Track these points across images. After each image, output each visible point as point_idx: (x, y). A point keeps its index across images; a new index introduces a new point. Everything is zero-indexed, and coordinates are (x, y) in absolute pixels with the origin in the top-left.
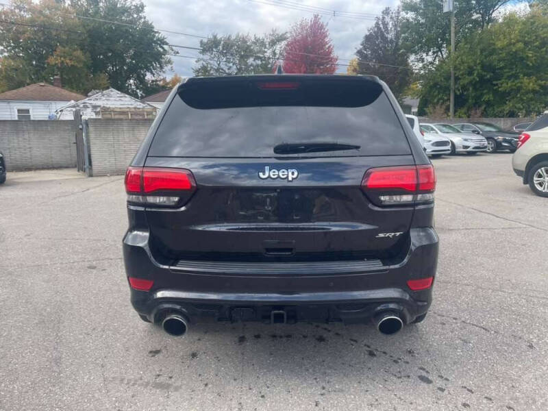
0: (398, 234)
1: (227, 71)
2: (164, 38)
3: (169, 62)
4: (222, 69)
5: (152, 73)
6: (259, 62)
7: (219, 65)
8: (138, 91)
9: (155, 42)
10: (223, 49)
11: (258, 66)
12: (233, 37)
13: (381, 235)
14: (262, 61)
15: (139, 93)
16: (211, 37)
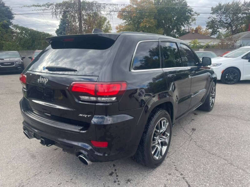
0: (89, 116)
1: (225, 22)
2: (192, 9)
3: (194, 20)
4: (222, 21)
5: (184, 26)
6: (245, 15)
7: (220, 19)
8: (176, 35)
9: (187, 11)
10: (224, 11)
11: (243, 17)
12: (231, 3)
13: (81, 115)
14: (246, 15)
15: (177, 36)
16: (218, 5)
